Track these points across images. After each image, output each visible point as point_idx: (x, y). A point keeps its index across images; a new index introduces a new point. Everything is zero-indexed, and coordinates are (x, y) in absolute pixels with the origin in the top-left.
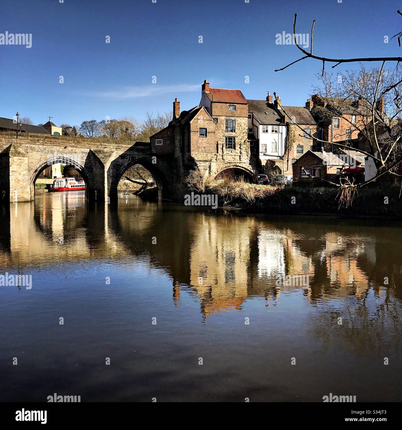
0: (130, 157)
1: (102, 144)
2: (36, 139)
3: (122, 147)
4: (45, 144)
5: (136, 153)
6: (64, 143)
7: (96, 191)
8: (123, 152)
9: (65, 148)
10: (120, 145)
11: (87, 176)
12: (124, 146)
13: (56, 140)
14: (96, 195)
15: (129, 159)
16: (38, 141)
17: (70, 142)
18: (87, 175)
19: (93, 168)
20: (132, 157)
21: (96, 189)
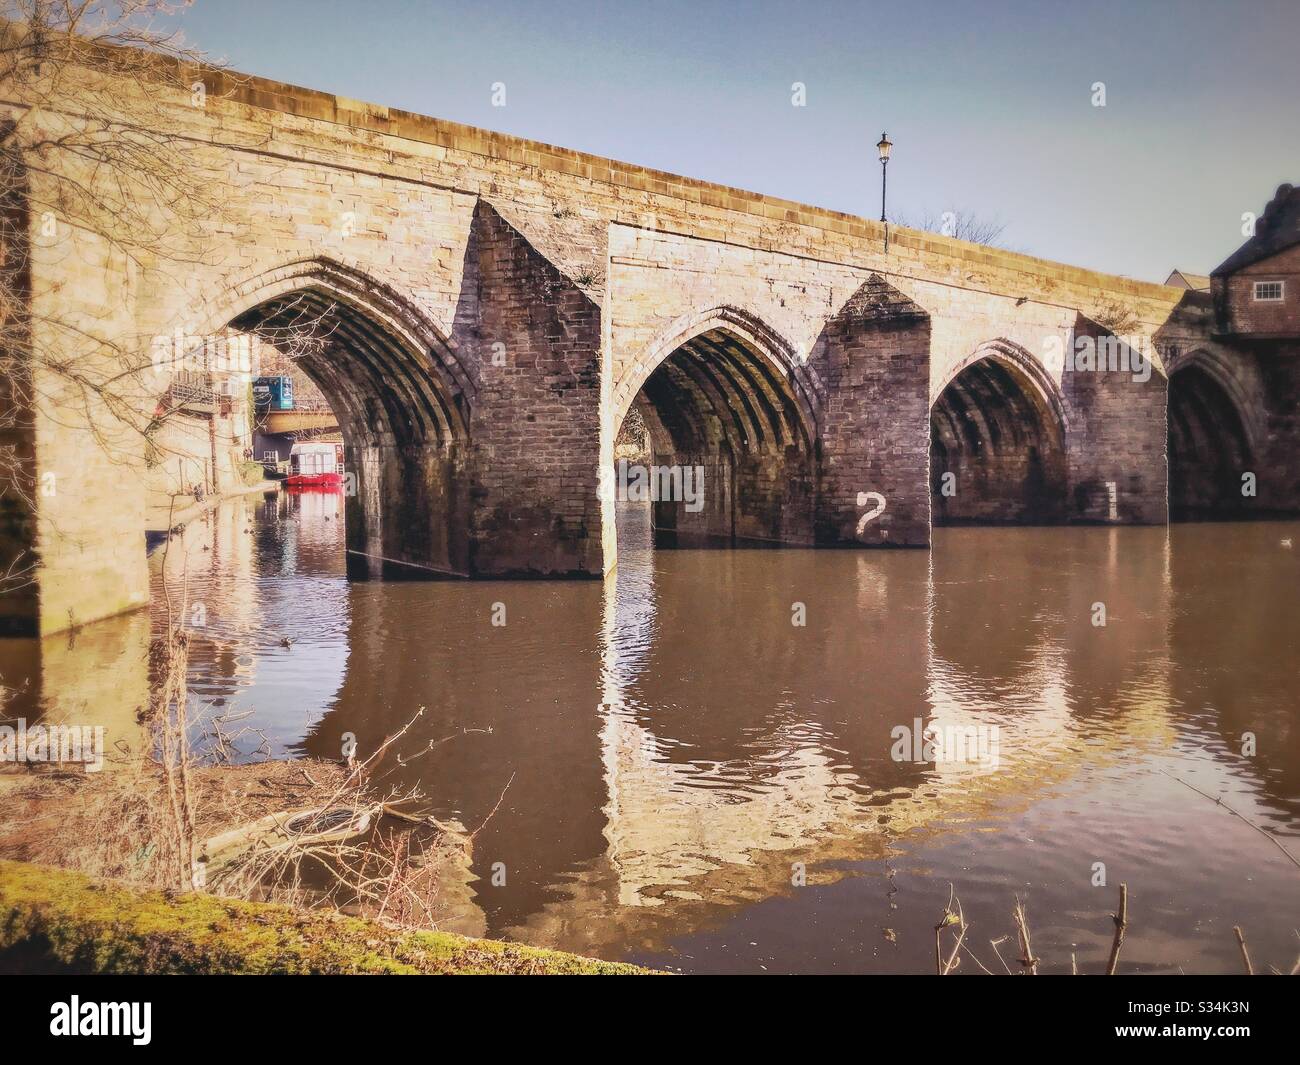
0: (1166, 348)
1: (1105, 292)
2: (943, 260)
3: (1152, 309)
4: (969, 285)
5: (1184, 333)
6: (1016, 283)
7: (1112, 486)
8: (1157, 328)
9: (1021, 301)
10: (1146, 300)
11: (1061, 422)
12: (1156, 304)
13: (993, 270)
14: (1113, 499)
15: (1166, 355)
16: (948, 267)
17: (1030, 279)
18: (1064, 418)
19: (1094, 391)
20: (1172, 347)
21: (1116, 475)
